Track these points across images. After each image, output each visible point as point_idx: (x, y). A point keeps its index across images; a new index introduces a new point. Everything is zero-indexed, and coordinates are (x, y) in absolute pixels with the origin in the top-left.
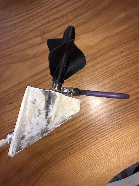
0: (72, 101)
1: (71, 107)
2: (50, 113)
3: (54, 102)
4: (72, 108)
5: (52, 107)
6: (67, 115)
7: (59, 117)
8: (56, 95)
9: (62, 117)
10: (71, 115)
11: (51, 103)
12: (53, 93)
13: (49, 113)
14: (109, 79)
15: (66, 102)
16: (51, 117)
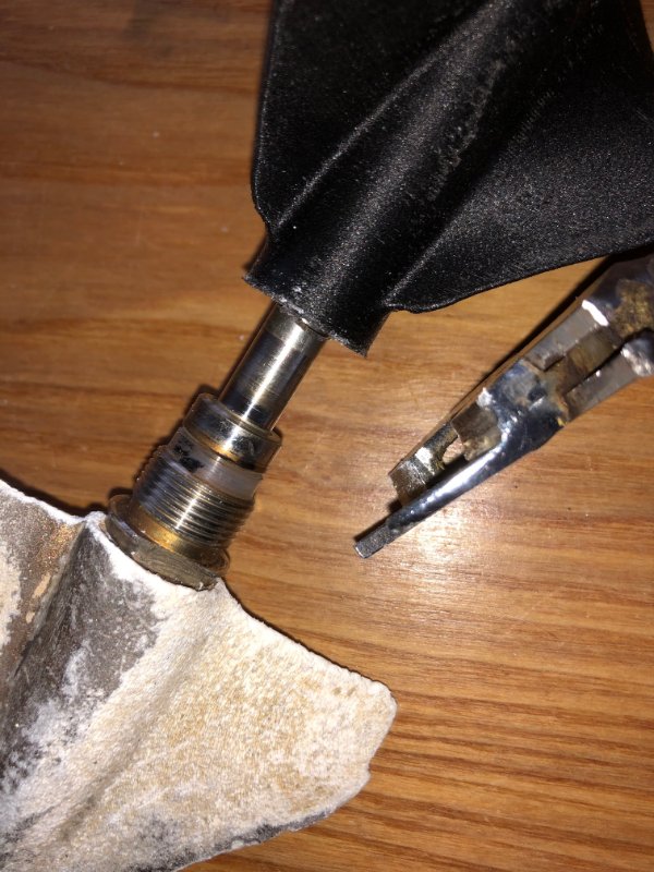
0: (312, 696)
1: (277, 757)
2: (25, 787)
3: (109, 684)
4: (290, 767)
5: (71, 733)
6: (216, 822)
7: (115, 818)
8: (150, 618)
9: (157, 831)
10: (260, 821)
11: (71, 690)
12: (126, 590)
13: (15, 785)
14: (502, 790)
15: (238, 696)
16: (29, 822)
